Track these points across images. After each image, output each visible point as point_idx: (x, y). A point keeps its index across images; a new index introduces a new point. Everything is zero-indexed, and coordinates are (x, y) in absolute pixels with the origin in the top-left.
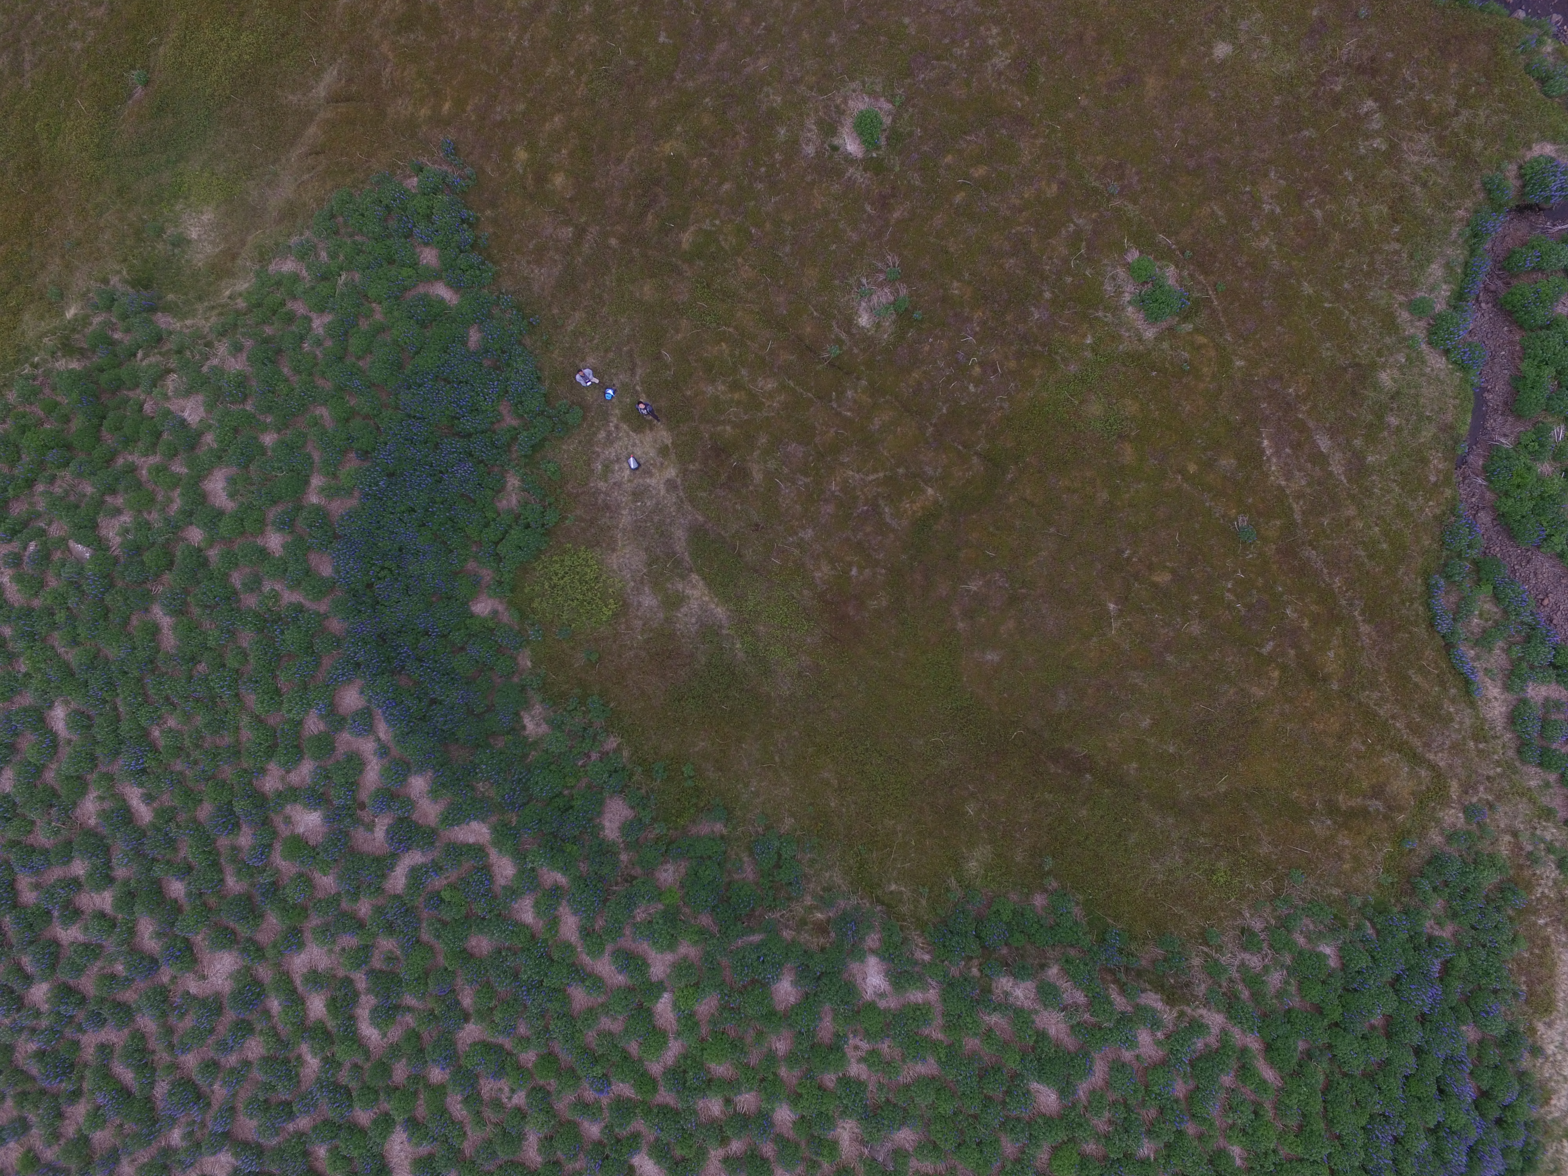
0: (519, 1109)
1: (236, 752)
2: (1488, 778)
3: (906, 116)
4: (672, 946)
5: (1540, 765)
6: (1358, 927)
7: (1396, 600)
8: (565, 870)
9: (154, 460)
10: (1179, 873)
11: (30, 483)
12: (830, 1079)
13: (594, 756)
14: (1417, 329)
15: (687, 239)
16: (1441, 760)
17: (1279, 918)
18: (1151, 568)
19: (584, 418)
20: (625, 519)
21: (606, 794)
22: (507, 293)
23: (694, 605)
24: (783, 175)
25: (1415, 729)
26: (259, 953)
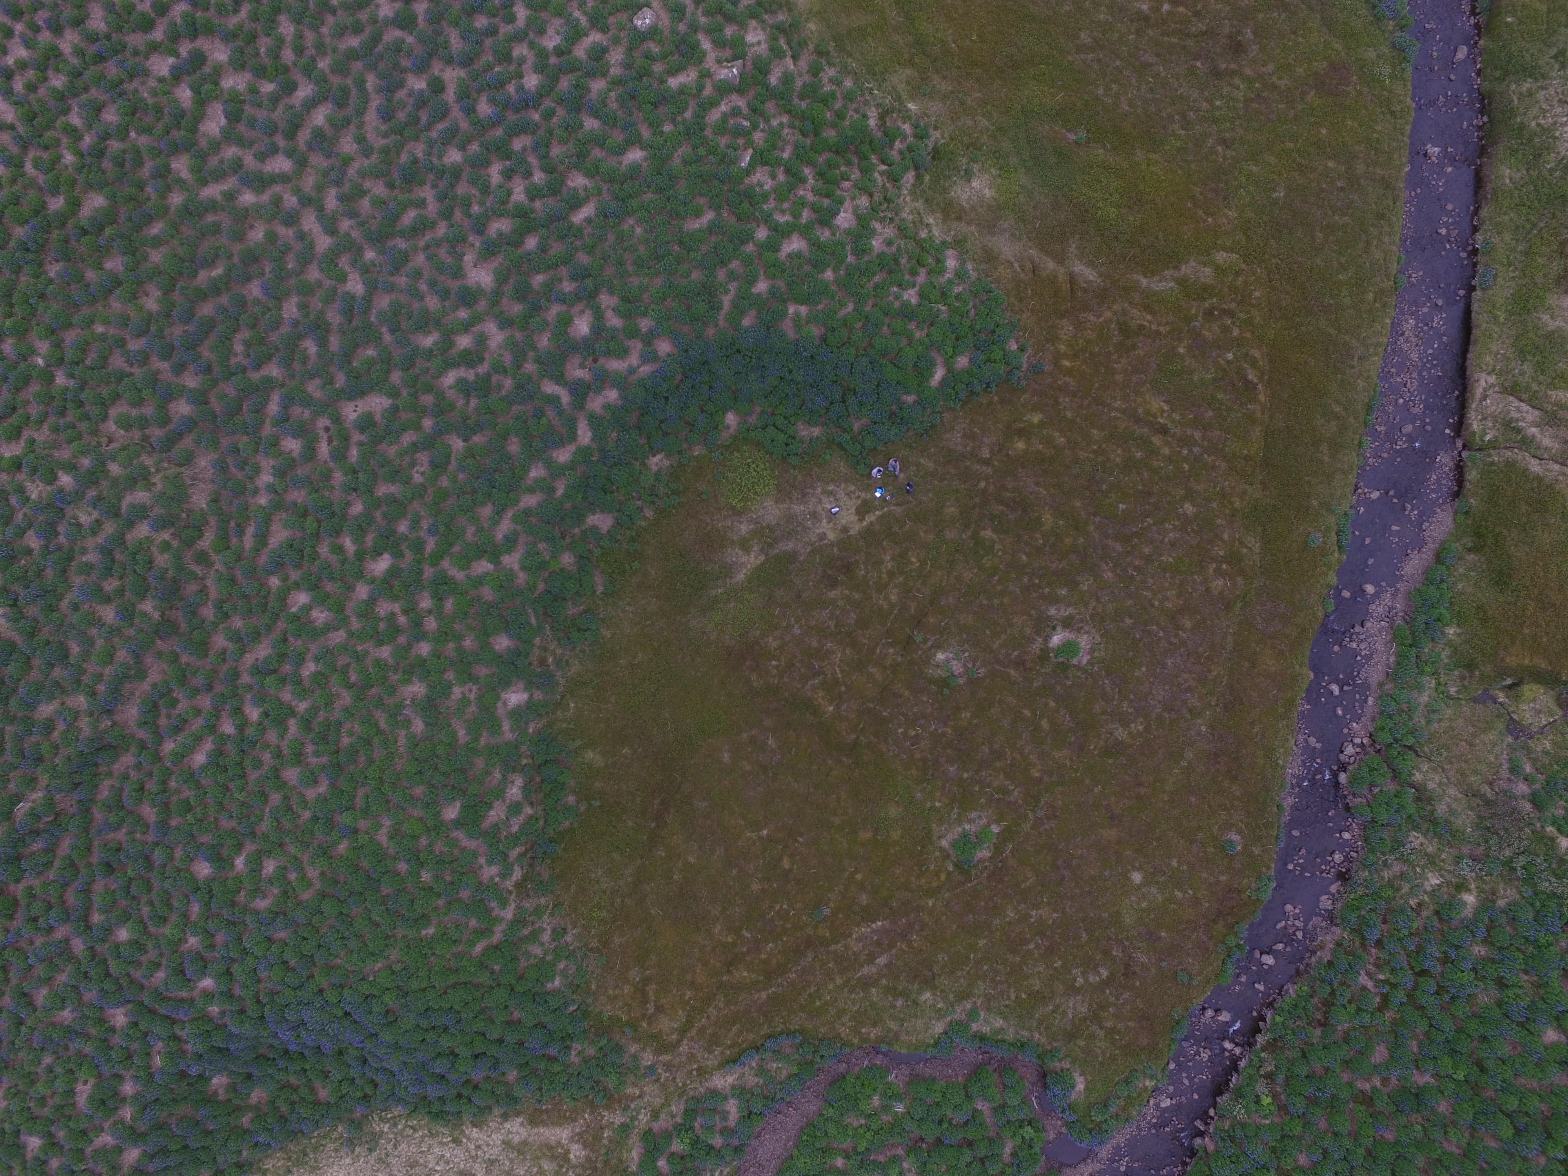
0: (411, 478)
1: (623, 276)
2: (675, 1078)
3: (1079, 674)
4: (523, 568)
5: (686, 1110)
6: (573, 1000)
7: (784, 1013)
8: (566, 495)
9: (810, 197)
10: (597, 886)
11: (789, 112)
12: (450, 676)
13: (639, 503)
14: (959, 1013)
15: (987, 534)
16: (684, 1048)
17: (574, 950)
18: (792, 856)
19: (862, 476)
20: (798, 508)
21: (616, 514)
22: (941, 418)
23: (744, 559)
24: (1034, 594)
25: (702, 1030)
26: (495, 303)
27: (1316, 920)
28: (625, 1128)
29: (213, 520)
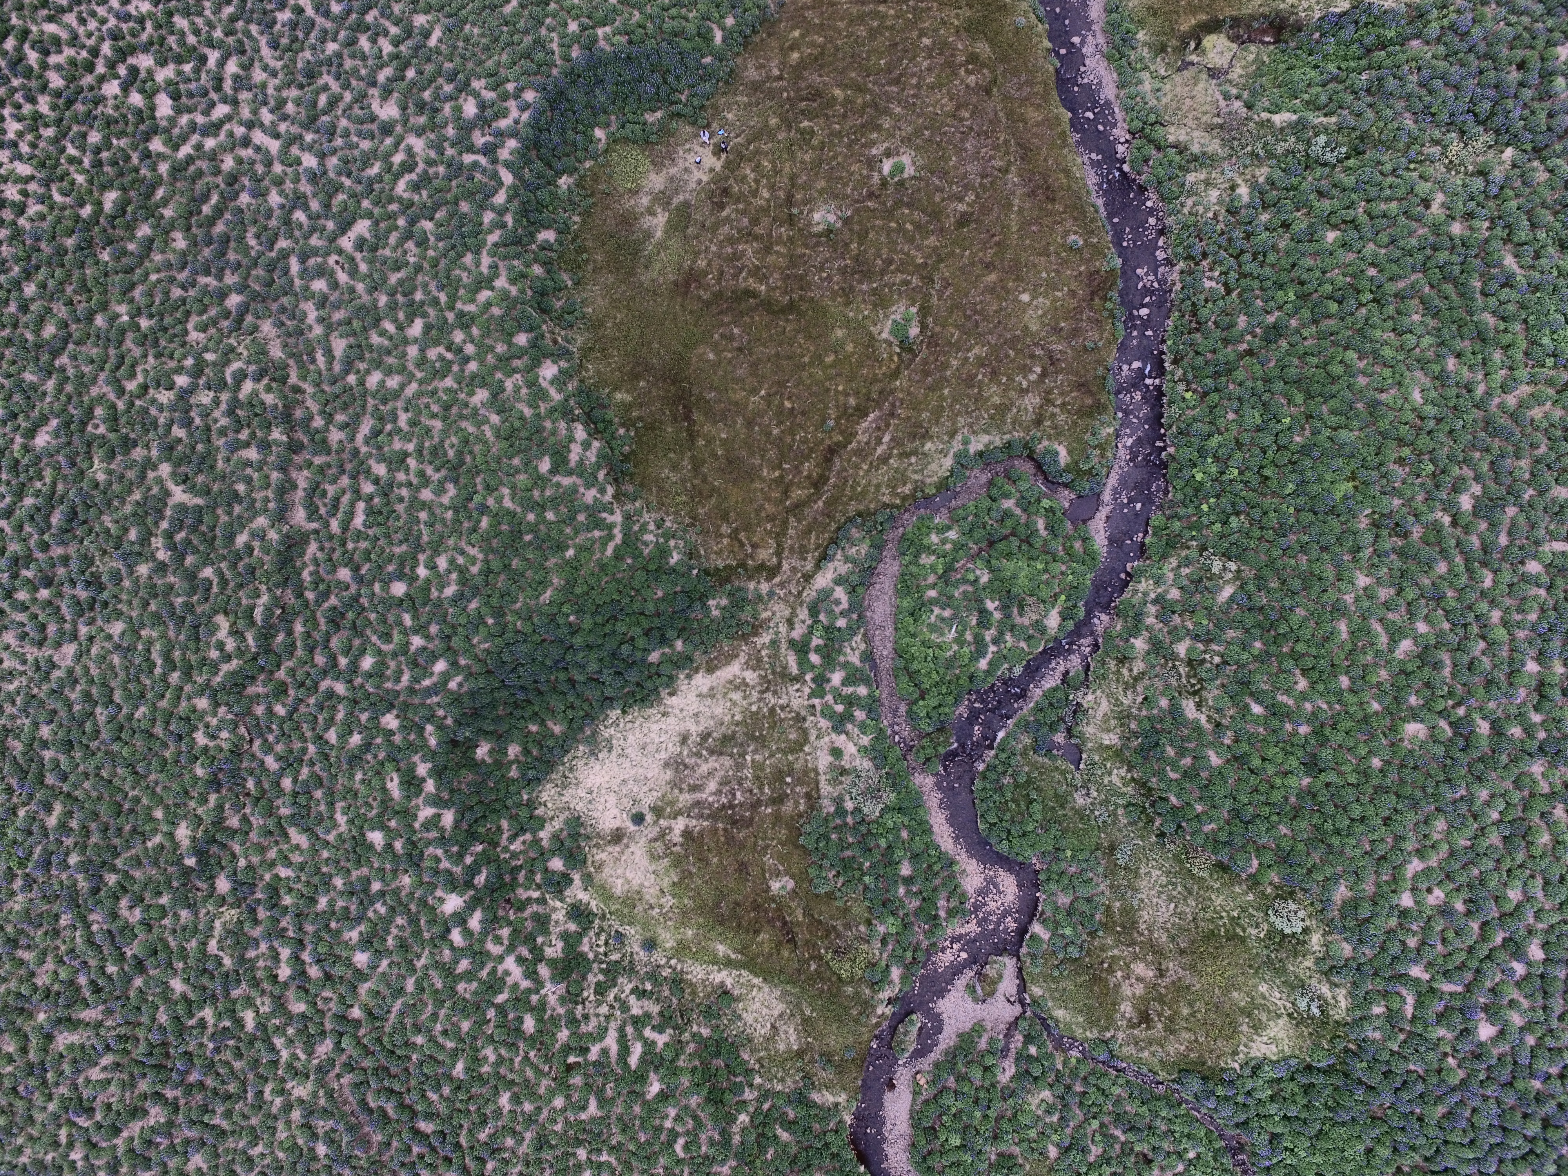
0: (408, 262)
1: (481, 63)
3: (913, 182)
4: (511, 284)
5: (810, 613)
6: (694, 565)
7: (840, 508)
8: (516, 221)
10: (669, 481)
12: (499, 375)
14: (957, 445)
15: (806, 124)
16: (785, 566)
17: (676, 530)
18: (789, 398)
20: (673, 171)
21: (554, 226)
22: (735, 63)
23: (655, 221)
24: (857, 147)
25: (792, 548)
26: (405, 122)
27: (1161, 270)
28: (774, 643)
29: (291, 362)
